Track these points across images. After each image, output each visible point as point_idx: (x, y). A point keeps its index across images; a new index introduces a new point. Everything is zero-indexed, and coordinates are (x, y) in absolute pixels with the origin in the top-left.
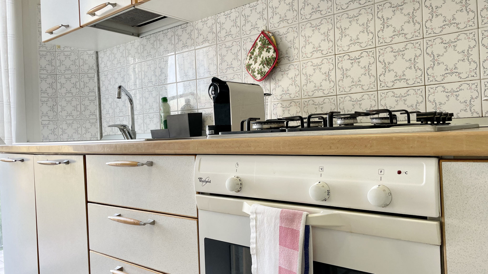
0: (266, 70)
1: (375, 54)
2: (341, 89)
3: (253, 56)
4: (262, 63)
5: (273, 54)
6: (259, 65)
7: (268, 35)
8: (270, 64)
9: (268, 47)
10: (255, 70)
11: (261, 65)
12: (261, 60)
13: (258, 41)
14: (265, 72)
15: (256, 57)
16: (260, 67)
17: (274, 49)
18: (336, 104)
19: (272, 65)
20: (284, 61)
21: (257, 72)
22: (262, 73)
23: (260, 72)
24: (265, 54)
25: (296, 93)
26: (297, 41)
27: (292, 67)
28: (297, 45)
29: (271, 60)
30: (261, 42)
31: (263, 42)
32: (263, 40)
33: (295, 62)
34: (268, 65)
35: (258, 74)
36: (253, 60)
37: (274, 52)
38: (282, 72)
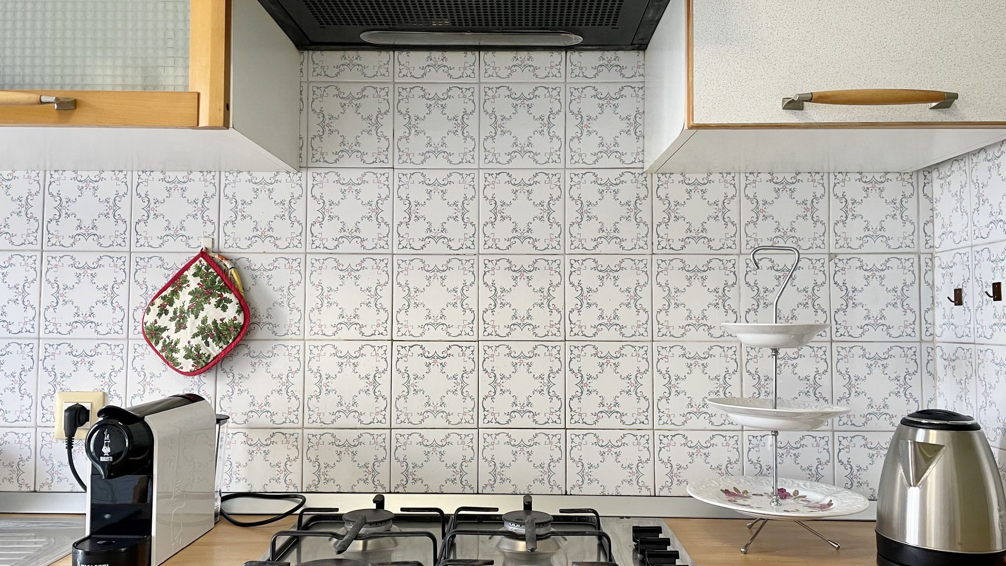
0: (213, 352)
1: (476, 352)
2: (402, 418)
3: (171, 310)
4: (203, 332)
5: (236, 315)
6: (193, 337)
7: (221, 264)
8: (226, 337)
9: (221, 295)
10: (176, 344)
11: (200, 338)
12: (201, 325)
13: (189, 274)
14: (209, 356)
15: (182, 312)
16: (194, 342)
17: (240, 303)
18: (388, 448)
19: (231, 341)
20: (261, 333)
21: (183, 353)
22: (199, 356)
23: (193, 354)
24: (211, 312)
25: (290, 413)
26: (298, 291)
27: (280, 350)
28: (298, 302)
29: (228, 330)
30: (198, 279)
31: (205, 281)
32: (207, 274)
33: (292, 339)
34: (220, 339)
35: (187, 357)
36: (172, 319)
37: (238, 312)
38: (253, 357)
